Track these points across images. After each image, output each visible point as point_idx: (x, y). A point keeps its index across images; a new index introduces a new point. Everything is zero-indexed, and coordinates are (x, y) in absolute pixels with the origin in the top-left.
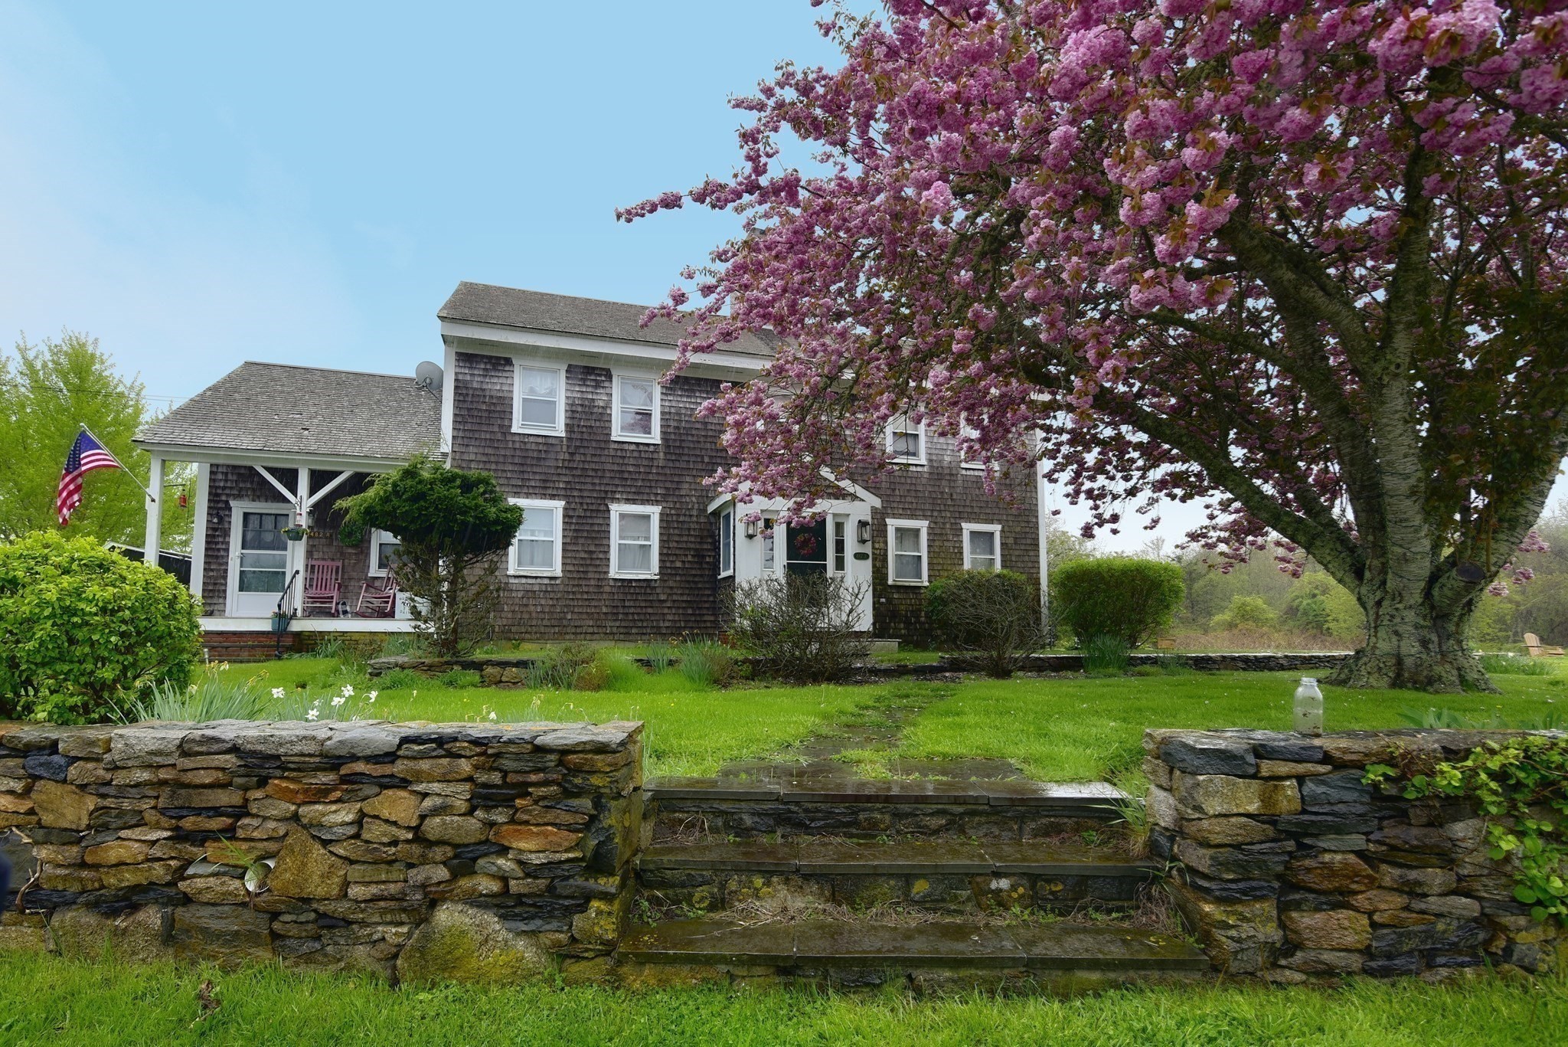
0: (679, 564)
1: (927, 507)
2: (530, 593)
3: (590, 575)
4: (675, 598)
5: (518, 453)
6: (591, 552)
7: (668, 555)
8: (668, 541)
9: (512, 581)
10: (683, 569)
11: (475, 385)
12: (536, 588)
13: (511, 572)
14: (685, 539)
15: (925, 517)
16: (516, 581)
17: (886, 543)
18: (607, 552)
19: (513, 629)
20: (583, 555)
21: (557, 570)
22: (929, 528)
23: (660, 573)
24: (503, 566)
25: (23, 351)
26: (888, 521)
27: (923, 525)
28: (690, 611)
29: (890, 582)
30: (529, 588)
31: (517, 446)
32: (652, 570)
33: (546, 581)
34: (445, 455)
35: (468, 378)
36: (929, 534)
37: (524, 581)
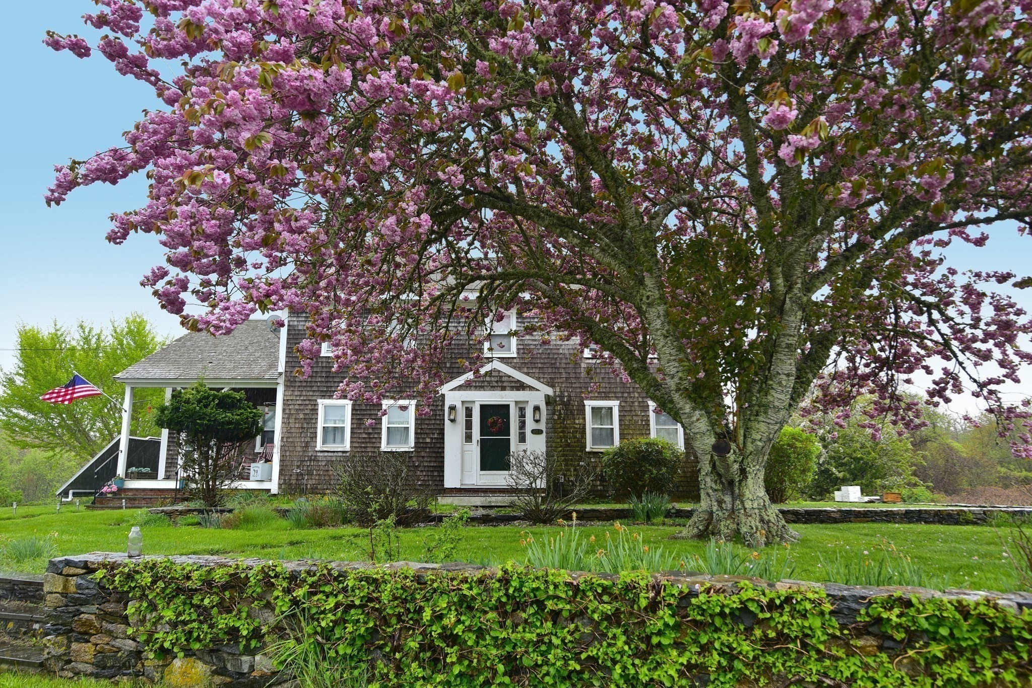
0: (428, 440)
1: (619, 390)
2: (330, 462)
3: (369, 450)
4: (426, 464)
5: (325, 370)
6: (370, 434)
7: (421, 434)
8: (421, 424)
9: (319, 454)
10: (431, 443)
11: (300, 328)
12: (334, 459)
13: (318, 448)
14: (433, 422)
15: (617, 398)
16: (321, 454)
17: (584, 419)
18: (380, 433)
19: (319, 487)
20: (365, 436)
21: (347, 446)
22: (620, 406)
23: (415, 447)
24: (312, 444)
25: (113, 323)
26: (586, 402)
27: (615, 404)
28: (436, 474)
29: (588, 450)
30: (329, 458)
31: (324, 365)
32: (409, 445)
33: (340, 454)
34: (280, 374)
35: (296, 323)
36: (620, 411)
37: (326, 454)
